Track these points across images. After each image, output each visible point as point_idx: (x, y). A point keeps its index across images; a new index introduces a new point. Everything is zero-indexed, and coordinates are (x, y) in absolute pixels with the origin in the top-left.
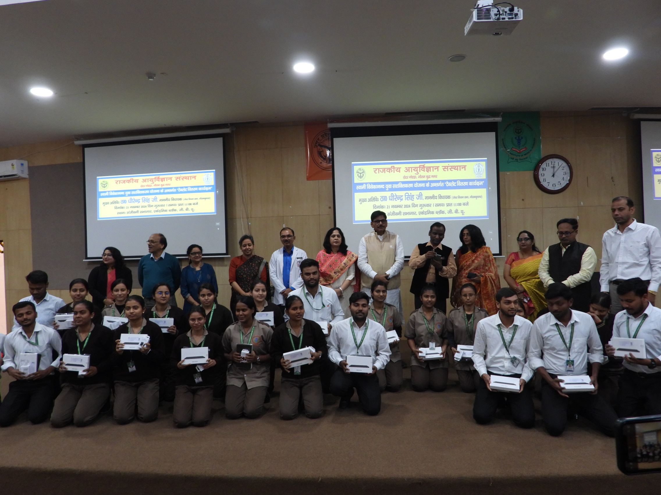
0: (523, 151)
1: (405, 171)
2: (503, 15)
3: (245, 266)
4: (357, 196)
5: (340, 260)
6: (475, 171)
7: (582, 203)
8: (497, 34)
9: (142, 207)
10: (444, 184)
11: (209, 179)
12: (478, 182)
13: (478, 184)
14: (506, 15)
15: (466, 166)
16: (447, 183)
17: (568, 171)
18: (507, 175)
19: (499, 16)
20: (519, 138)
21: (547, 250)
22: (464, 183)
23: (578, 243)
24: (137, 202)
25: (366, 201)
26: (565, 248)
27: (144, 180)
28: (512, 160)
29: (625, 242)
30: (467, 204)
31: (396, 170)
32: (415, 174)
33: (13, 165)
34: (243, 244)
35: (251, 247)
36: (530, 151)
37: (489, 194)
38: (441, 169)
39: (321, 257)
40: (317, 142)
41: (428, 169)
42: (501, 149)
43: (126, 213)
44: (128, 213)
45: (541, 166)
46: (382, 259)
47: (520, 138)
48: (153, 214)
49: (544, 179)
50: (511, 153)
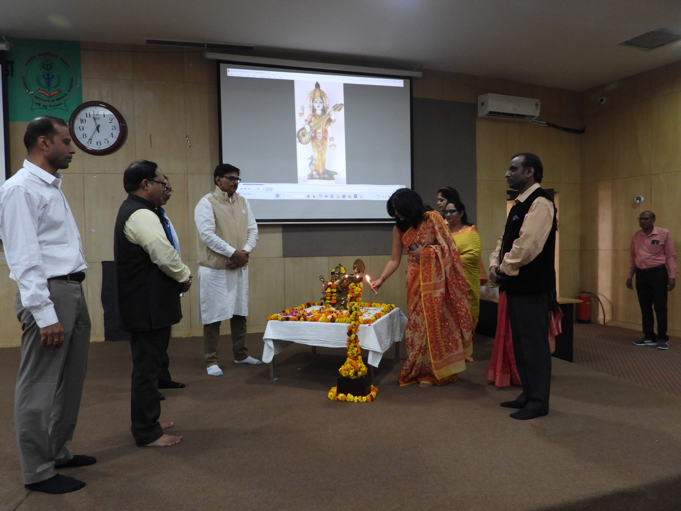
0: (56, 94)
17: (118, 125)
20: (48, 75)
28: (37, 106)
36: (66, 95)
42: (20, 90)
45: (78, 116)
47: (51, 77)
49: (84, 135)
50: (35, 97)
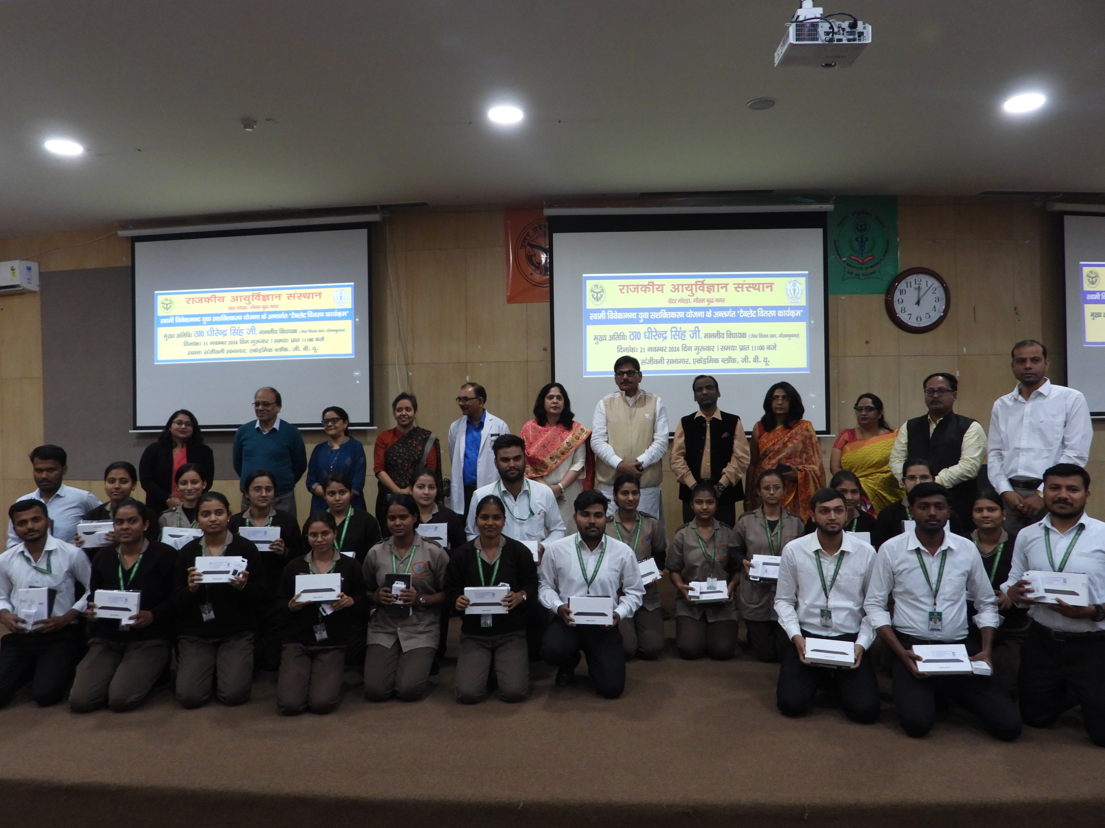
0: (870, 260)
1: (671, 290)
2: (839, 34)
3: (400, 445)
4: (591, 331)
5: (561, 437)
6: (789, 293)
7: (965, 350)
8: (828, 65)
9: (231, 343)
10: (736, 313)
11: (343, 299)
12: (793, 312)
13: (793, 314)
14: (843, 34)
15: (773, 284)
16: (742, 311)
17: (943, 296)
18: (841, 300)
19: (833, 35)
20: (862, 237)
21: (905, 426)
22: (769, 312)
23: (956, 415)
24: (222, 335)
25: (606, 340)
26: (935, 422)
27: (233, 297)
28: (849, 275)
29: (1032, 414)
30: (775, 347)
31: (657, 289)
32: (689, 295)
33: (13, 269)
34: (398, 406)
35: (410, 413)
36: (881, 260)
37: (810, 331)
38: (731, 288)
39: (528, 431)
40: (525, 238)
41: (711, 288)
42: (832, 257)
43: (203, 353)
44: (206, 352)
45: (898, 287)
46: (633, 436)
47: (864, 239)
48: (249, 355)
49: (903, 309)
50: (848, 265)
